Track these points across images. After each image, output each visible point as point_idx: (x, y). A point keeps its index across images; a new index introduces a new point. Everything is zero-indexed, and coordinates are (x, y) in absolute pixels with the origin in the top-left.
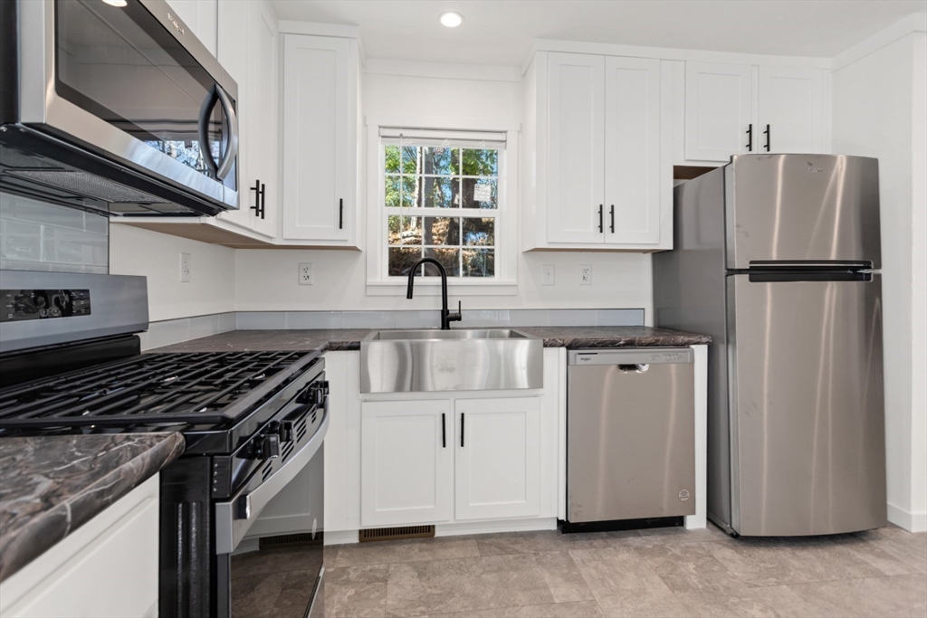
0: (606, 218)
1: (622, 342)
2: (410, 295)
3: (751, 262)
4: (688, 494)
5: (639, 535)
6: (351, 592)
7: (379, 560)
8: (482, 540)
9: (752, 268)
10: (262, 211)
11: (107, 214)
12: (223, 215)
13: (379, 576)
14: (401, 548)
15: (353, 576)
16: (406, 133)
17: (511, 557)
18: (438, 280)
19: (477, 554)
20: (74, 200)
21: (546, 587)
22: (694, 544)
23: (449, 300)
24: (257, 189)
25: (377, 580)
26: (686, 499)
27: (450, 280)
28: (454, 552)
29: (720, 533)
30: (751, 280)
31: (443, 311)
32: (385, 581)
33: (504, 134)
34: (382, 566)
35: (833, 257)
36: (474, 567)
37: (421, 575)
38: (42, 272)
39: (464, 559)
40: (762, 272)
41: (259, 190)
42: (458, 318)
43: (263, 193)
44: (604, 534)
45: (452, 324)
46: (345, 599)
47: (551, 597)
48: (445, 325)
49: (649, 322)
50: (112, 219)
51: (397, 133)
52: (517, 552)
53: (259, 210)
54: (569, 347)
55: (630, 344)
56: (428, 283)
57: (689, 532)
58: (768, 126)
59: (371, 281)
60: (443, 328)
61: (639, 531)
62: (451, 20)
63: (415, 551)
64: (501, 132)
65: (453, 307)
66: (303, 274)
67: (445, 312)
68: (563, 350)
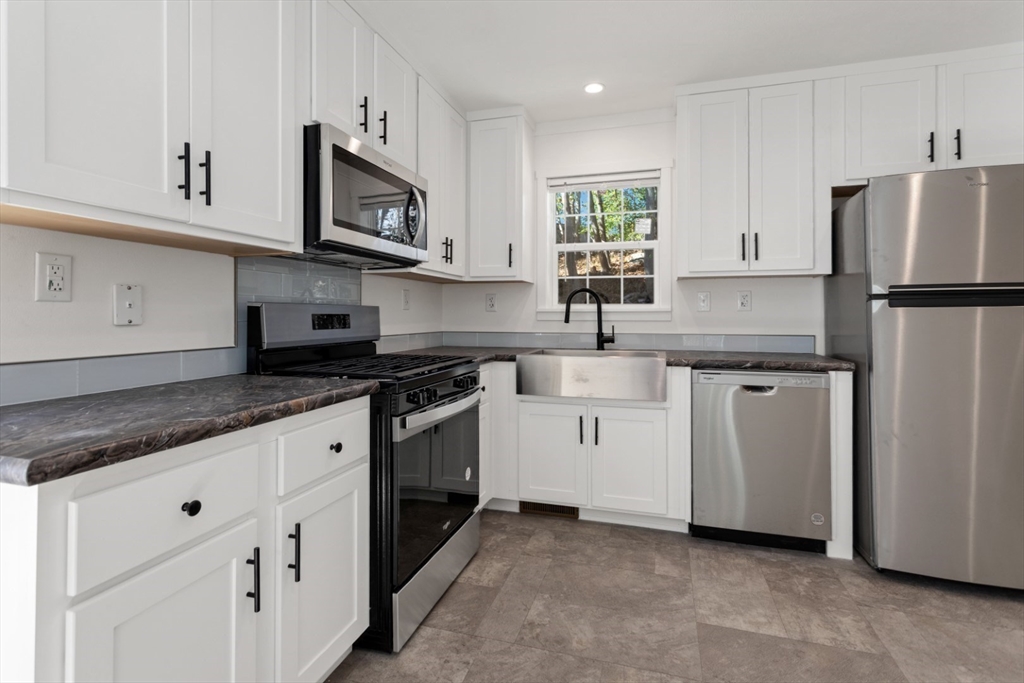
0: (750, 246)
1: (748, 365)
2: (567, 320)
3: (891, 287)
4: (823, 519)
5: (770, 551)
6: (504, 537)
7: (529, 524)
8: (615, 529)
9: (891, 293)
10: (451, 258)
11: (360, 269)
12: (420, 266)
13: (526, 532)
14: (549, 522)
15: (508, 529)
16: (569, 181)
17: (634, 542)
18: (594, 307)
19: (607, 535)
20: (343, 264)
21: (653, 564)
22: (826, 568)
23: (604, 325)
24: (446, 243)
25: (524, 534)
26: (820, 523)
27: (605, 307)
28: (589, 531)
29: (866, 566)
30: (891, 305)
31: (598, 334)
32: (530, 536)
33: (658, 172)
34: (531, 528)
35: (979, 280)
36: (601, 542)
37: (556, 538)
38: (329, 304)
39: (594, 536)
40: (899, 297)
41: (448, 244)
42: (611, 340)
43: (451, 245)
44: (734, 544)
45: (606, 345)
46: (499, 540)
47: (654, 569)
48: (600, 347)
49: (821, 350)
50: (363, 272)
51: (561, 182)
52: (642, 540)
53: (448, 258)
54: (694, 367)
55: (758, 367)
56: (585, 309)
57: (829, 559)
58: (959, 131)
59: (541, 308)
60: (598, 349)
61: (772, 549)
62: (594, 88)
63: (559, 525)
64: (655, 170)
65: (607, 331)
66: (489, 303)
67: (600, 334)
68: (689, 369)
